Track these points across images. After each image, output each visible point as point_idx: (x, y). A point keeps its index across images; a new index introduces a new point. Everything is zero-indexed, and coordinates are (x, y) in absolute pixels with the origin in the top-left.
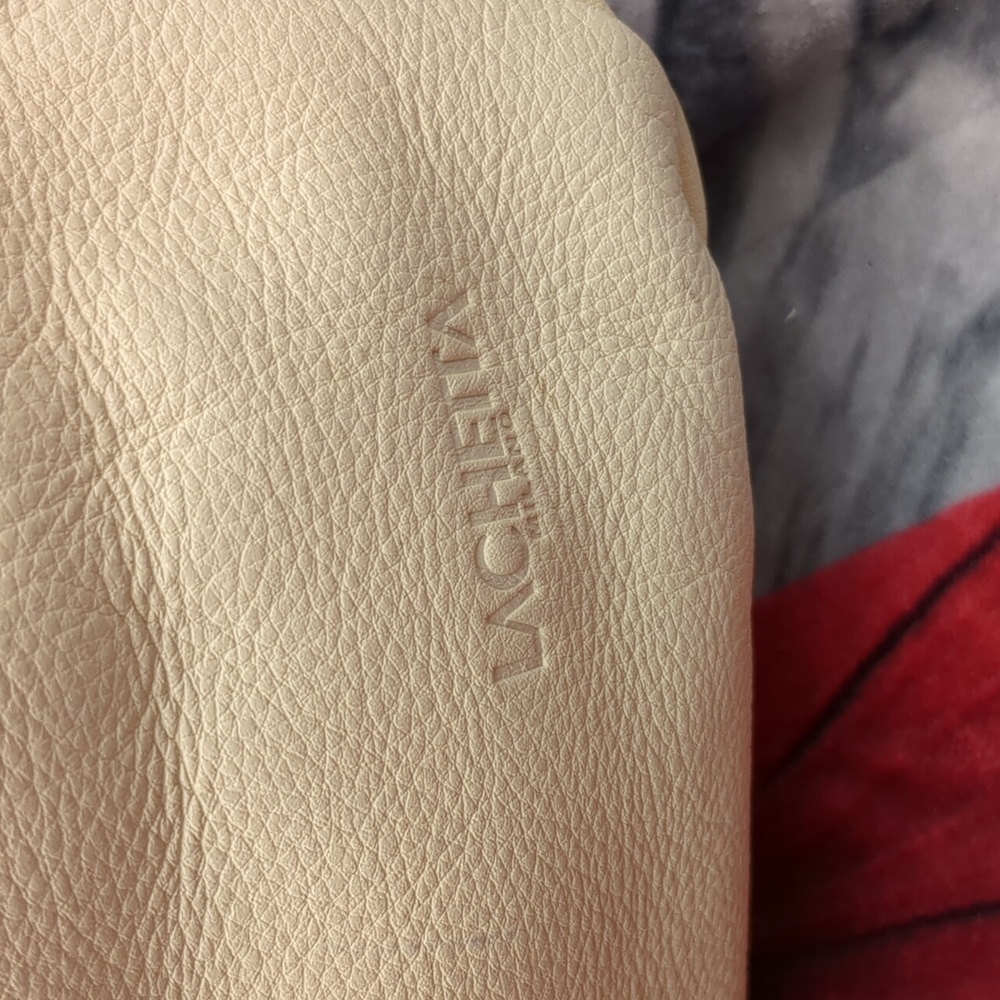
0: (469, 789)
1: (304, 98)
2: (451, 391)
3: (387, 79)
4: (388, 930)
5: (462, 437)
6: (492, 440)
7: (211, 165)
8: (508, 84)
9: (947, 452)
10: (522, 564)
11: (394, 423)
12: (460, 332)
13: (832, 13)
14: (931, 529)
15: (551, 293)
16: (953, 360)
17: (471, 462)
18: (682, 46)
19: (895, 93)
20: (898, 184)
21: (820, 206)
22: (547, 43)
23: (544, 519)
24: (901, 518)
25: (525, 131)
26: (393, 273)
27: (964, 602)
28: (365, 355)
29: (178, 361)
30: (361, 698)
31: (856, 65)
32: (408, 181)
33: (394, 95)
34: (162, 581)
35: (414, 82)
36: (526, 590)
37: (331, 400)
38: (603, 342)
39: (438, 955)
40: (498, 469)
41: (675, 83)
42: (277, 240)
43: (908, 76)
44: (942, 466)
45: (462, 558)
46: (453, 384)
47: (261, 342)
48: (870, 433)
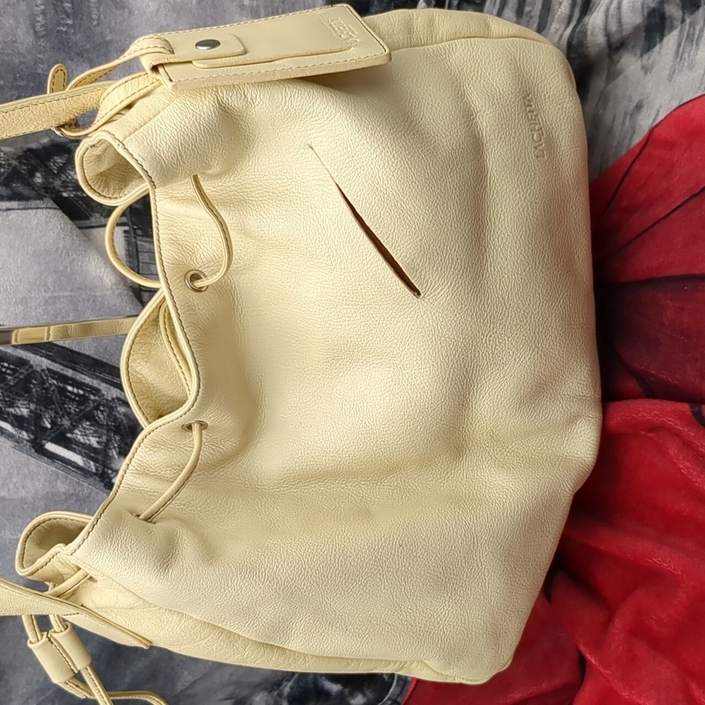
0: (533, 176)
1: (502, 62)
2: (528, 110)
3: (515, 59)
4: (520, 198)
5: (530, 117)
6: (535, 119)
7: (487, 74)
8: (536, 59)
9: (632, 135)
10: (541, 140)
11: (518, 114)
12: (529, 101)
13: (602, 45)
14: (630, 152)
15: (545, 95)
16: (632, 115)
17: (532, 122)
18: (572, 55)
19: (618, 62)
20: (620, 81)
21: (605, 87)
22: (543, 52)
23: (545, 133)
24: (624, 152)
25: (539, 67)
26: (517, 90)
27: (636, 166)
28: (513, 103)
29: (485, 103)
30: (515, 157)
31: (610, 56)
32: (519, 75)
33: (516, 62)
34: (484, 136)
35: (520, 59)
36: (542, 144)
37: (508, 110)
38: (555, 104)
39: (529, 203)
40: (536, 124)
41: (570, 63)
42: (499, 85)
43: (620, 58)
44: (631, 138)
45: (531, 137)
46: (528, 109)
47: (497, 100)
48: (617, 135)
